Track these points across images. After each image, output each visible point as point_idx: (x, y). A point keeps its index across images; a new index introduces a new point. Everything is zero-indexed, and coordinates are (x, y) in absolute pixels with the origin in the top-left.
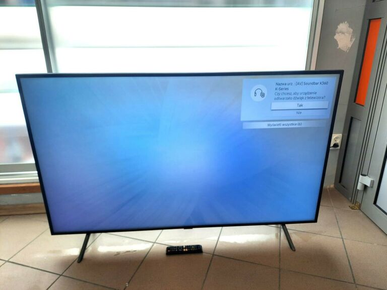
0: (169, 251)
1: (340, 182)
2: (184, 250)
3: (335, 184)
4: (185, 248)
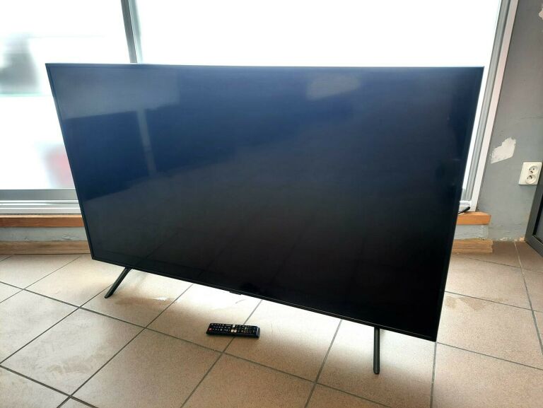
0: (210, 329)
1: (535, 233)
2: (232, 331)
3: (527, 236)
4: (234, 329)
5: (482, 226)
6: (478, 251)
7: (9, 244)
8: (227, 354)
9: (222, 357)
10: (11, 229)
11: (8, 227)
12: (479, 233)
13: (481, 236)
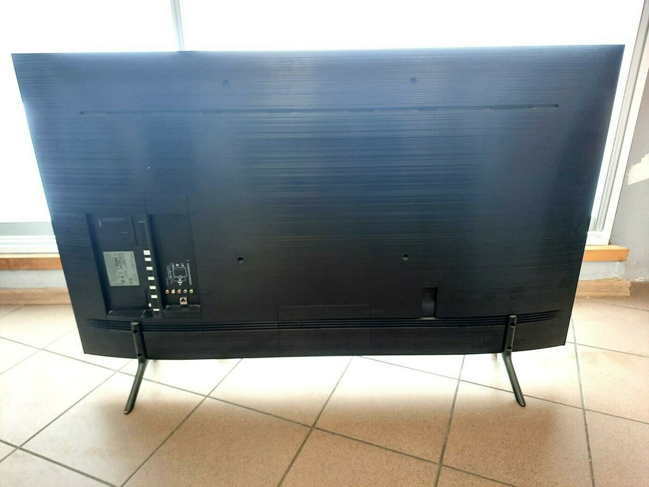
5: (618, 263)
6: (612, 294)
7: (18, 292)
8: (318, 429)
9: (312, 433)
10: (21, 272)
11: (16, 270)
12: (614, 271)
13: (616, 276)
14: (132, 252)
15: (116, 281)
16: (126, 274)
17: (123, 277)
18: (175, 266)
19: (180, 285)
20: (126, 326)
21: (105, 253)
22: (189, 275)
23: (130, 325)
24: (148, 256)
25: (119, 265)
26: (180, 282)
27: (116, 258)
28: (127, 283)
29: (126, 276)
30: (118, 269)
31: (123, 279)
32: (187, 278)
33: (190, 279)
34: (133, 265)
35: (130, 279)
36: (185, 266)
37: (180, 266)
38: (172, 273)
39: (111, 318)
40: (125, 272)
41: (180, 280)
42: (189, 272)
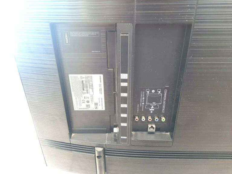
14: (102, 76)
15: (81, 105)
16: (92, 99)
17: (88, 102)
18: (151, 92)
19: (151, 112)
20: (90, 150)
21: (70, 76)
22: (164, 102)
23: (94, 149)
24: (124, 81)
25: (85, 89)
26: (152, 110)
27: (83, 81)
28: (92, 108)
29: (92, 101)
30: (85, 93)
31: (88, 104)
32: (161, 105)
33: (164, 107)
34: (101, 90)
35: (96, 104)
36: (163, 92)
37: (156, 92)
38: (145, 100)
39: (73, 141)
40: (92, 96)
41: (152, 107)
42: (165, 99)
